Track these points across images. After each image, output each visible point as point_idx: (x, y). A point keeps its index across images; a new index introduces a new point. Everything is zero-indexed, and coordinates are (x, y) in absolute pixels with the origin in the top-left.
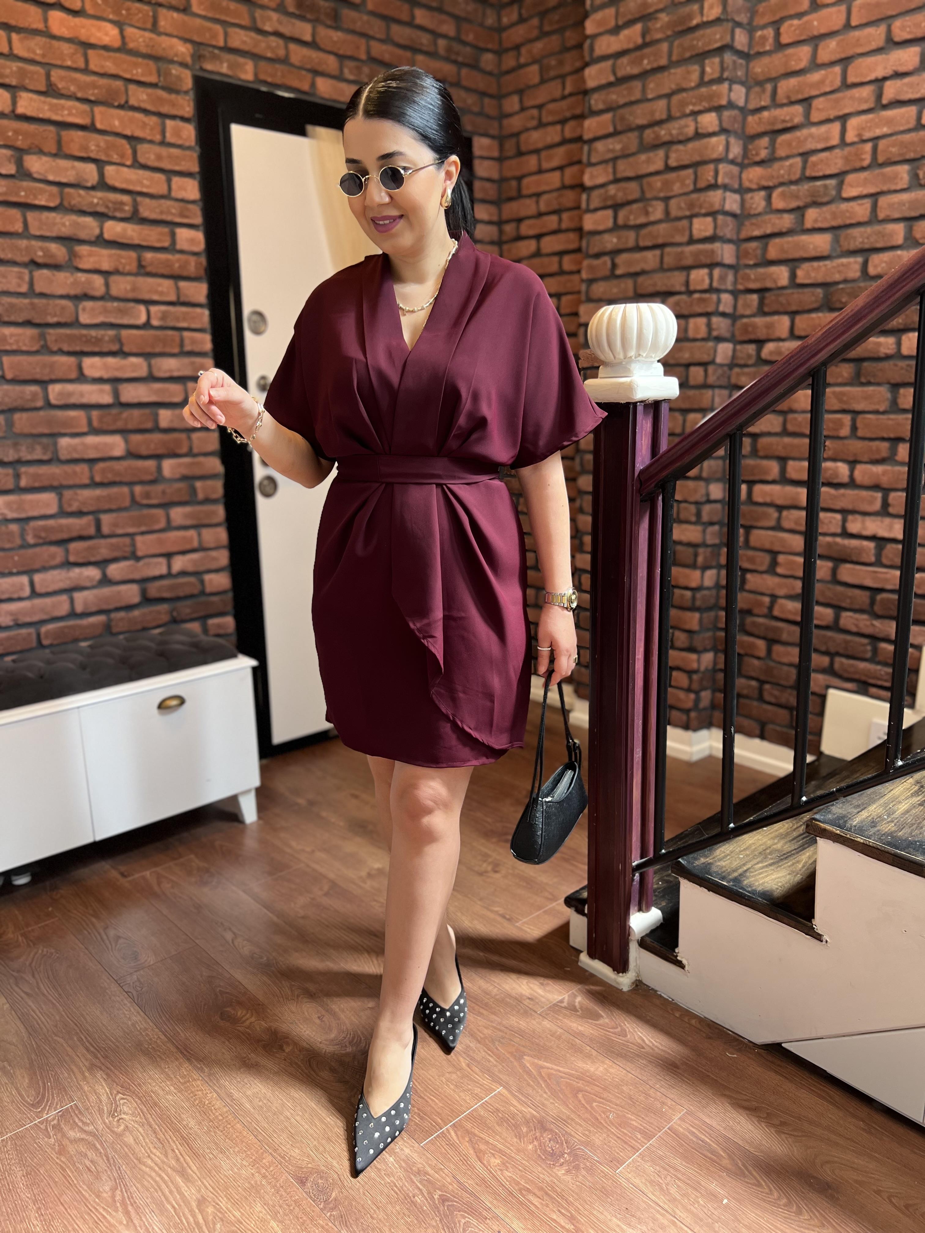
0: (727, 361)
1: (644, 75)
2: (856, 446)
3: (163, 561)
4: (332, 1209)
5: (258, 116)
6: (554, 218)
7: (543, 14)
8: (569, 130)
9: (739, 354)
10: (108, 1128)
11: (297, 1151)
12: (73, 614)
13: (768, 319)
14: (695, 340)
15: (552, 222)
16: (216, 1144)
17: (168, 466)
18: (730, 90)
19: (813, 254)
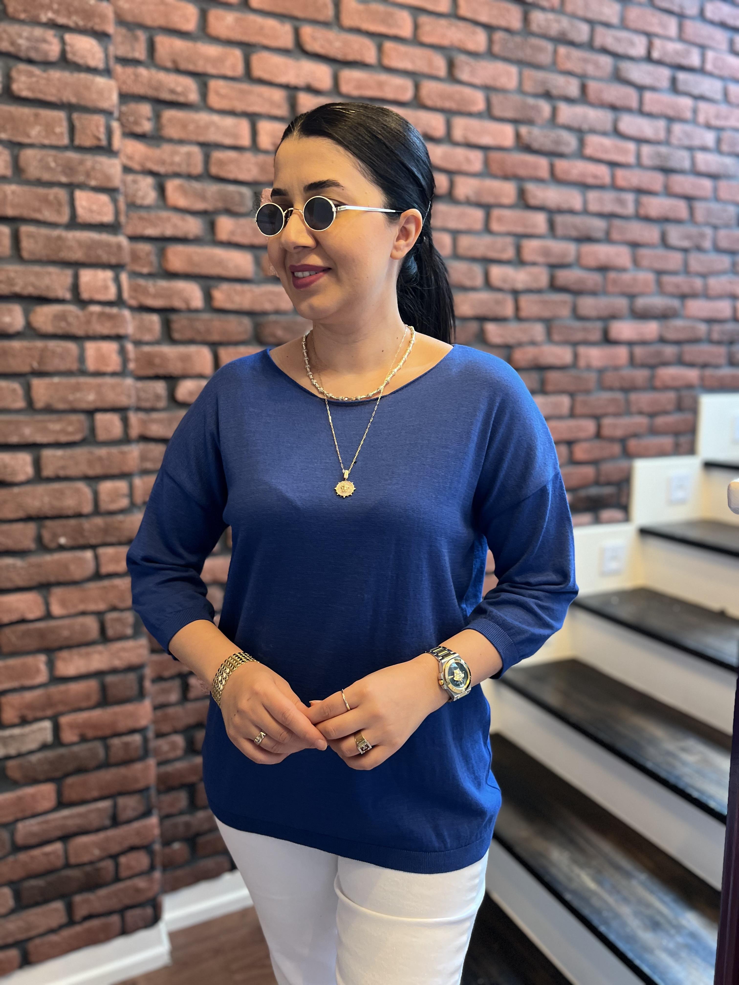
13: (180, 349)
14: (101, 374)
19: (233, 273)
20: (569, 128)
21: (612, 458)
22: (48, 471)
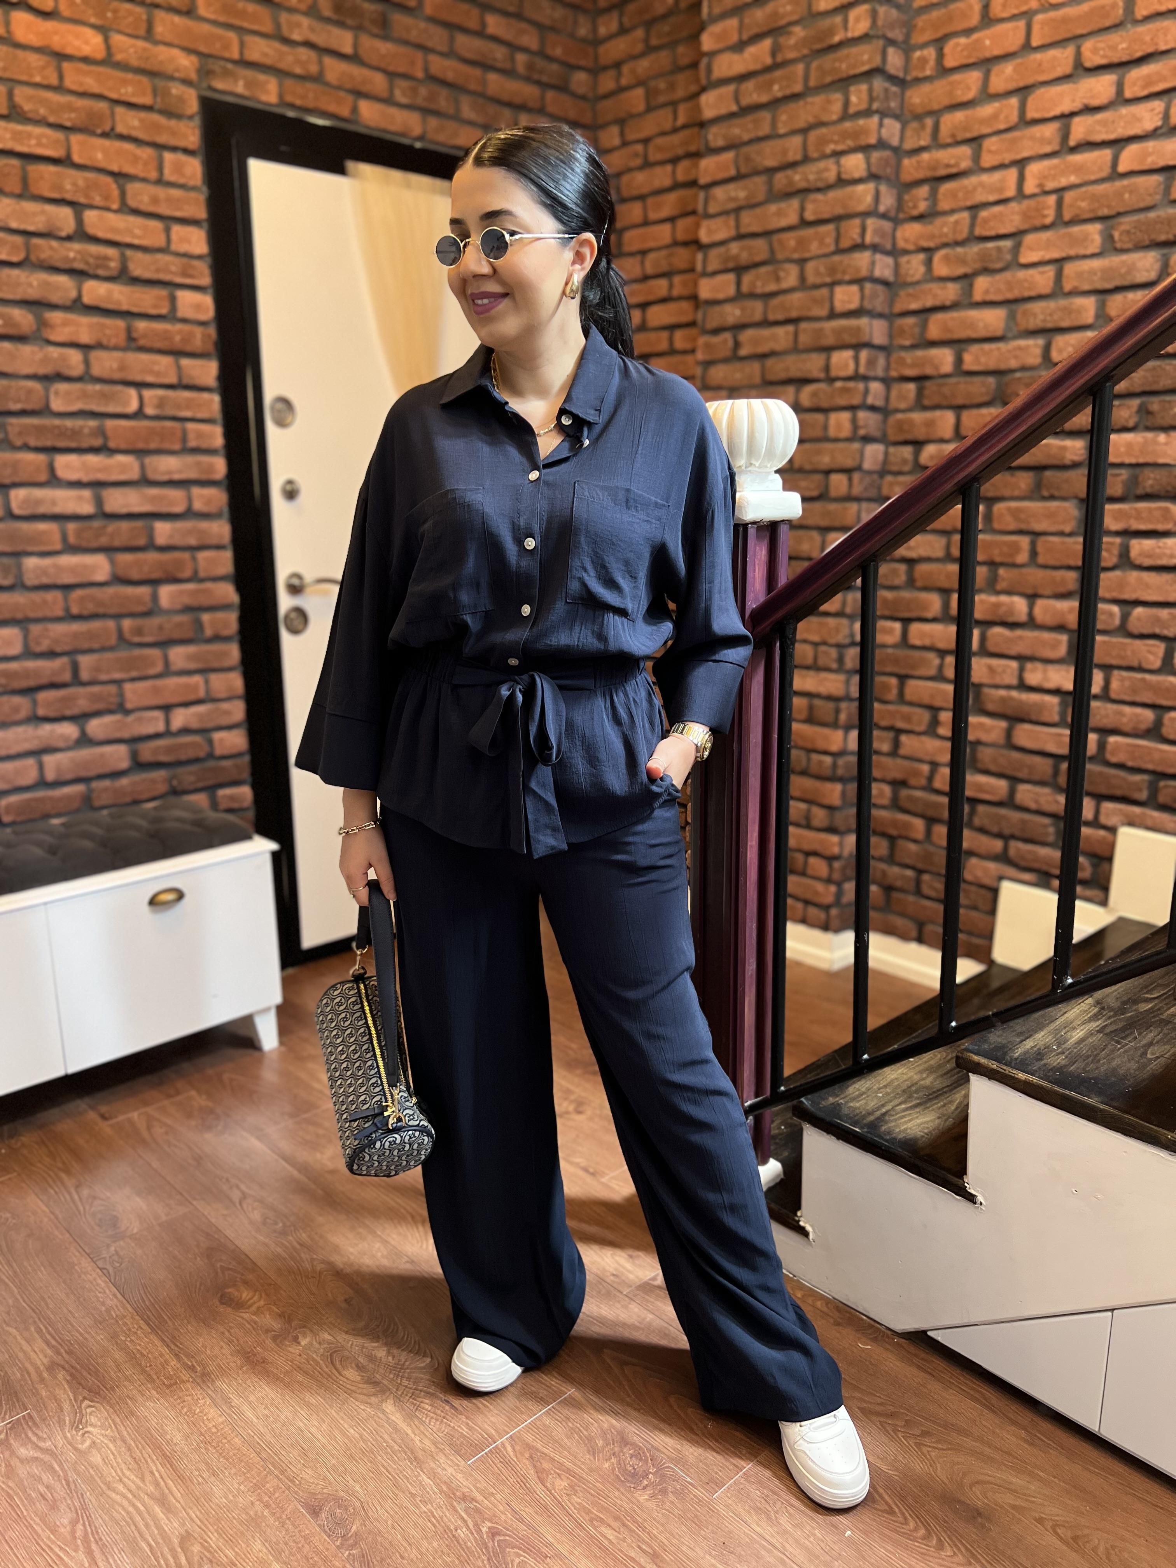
0: (877, 467)
1: (775, 104)
2: (1035, 576)
3: (159, 715)
4: (352, 1546)
5: (283, 148)
6: (663, 283)
7: (649, 24)
8: (682, 172)
9: (892, 459)
10: (70, 1444)
11: (309, 1471)
12: (42, 783)
13: (928, 415)
14: (836, 440)
15: (661, 287)
16: (207, 1464)
17: (166, 594)
18: (881, 125)
19: (983, 333)
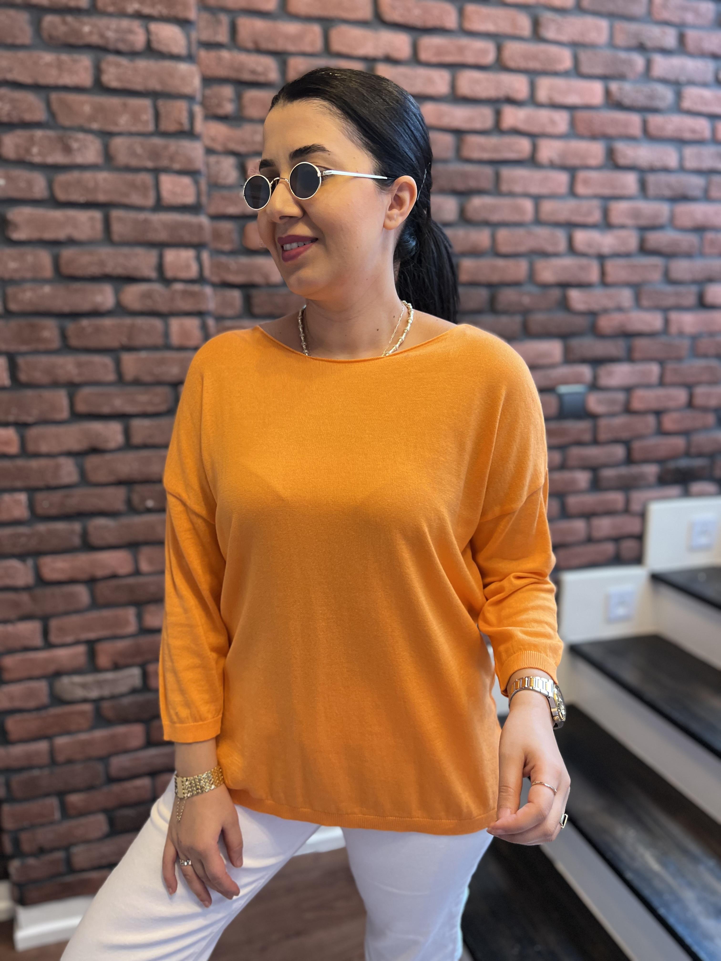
20: (664, 81)
21: (706, 428)
22: (137, 439)
